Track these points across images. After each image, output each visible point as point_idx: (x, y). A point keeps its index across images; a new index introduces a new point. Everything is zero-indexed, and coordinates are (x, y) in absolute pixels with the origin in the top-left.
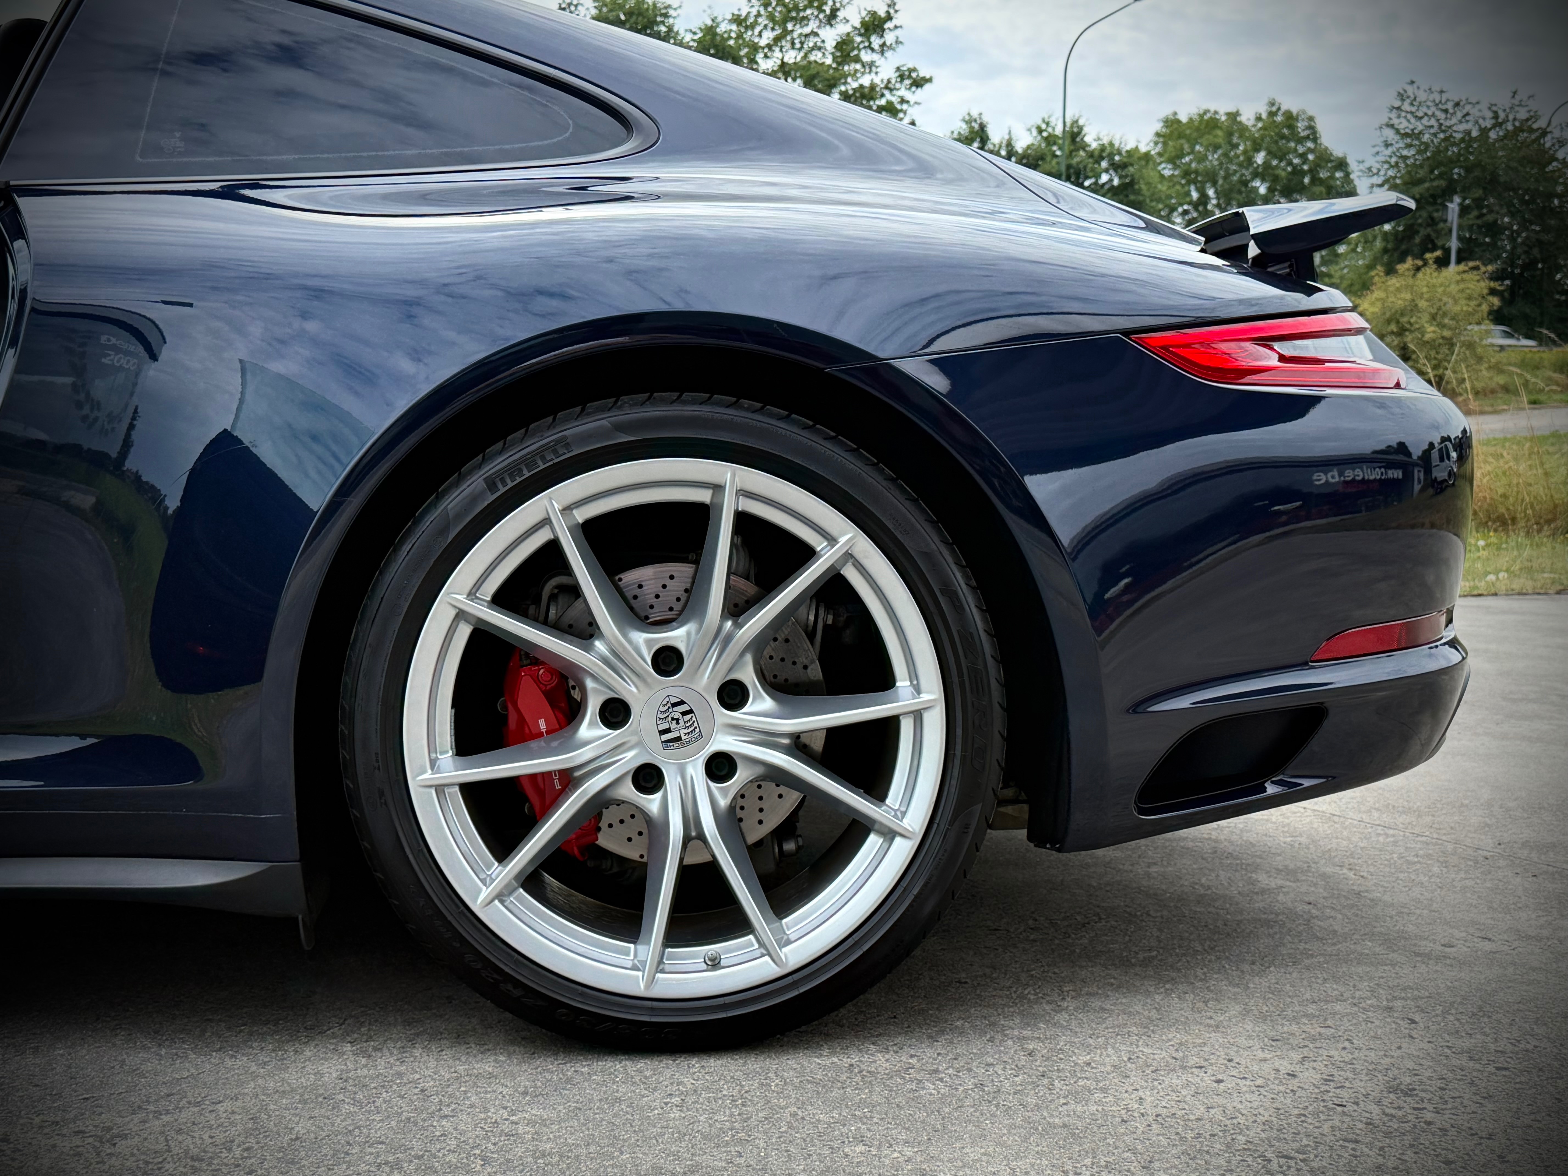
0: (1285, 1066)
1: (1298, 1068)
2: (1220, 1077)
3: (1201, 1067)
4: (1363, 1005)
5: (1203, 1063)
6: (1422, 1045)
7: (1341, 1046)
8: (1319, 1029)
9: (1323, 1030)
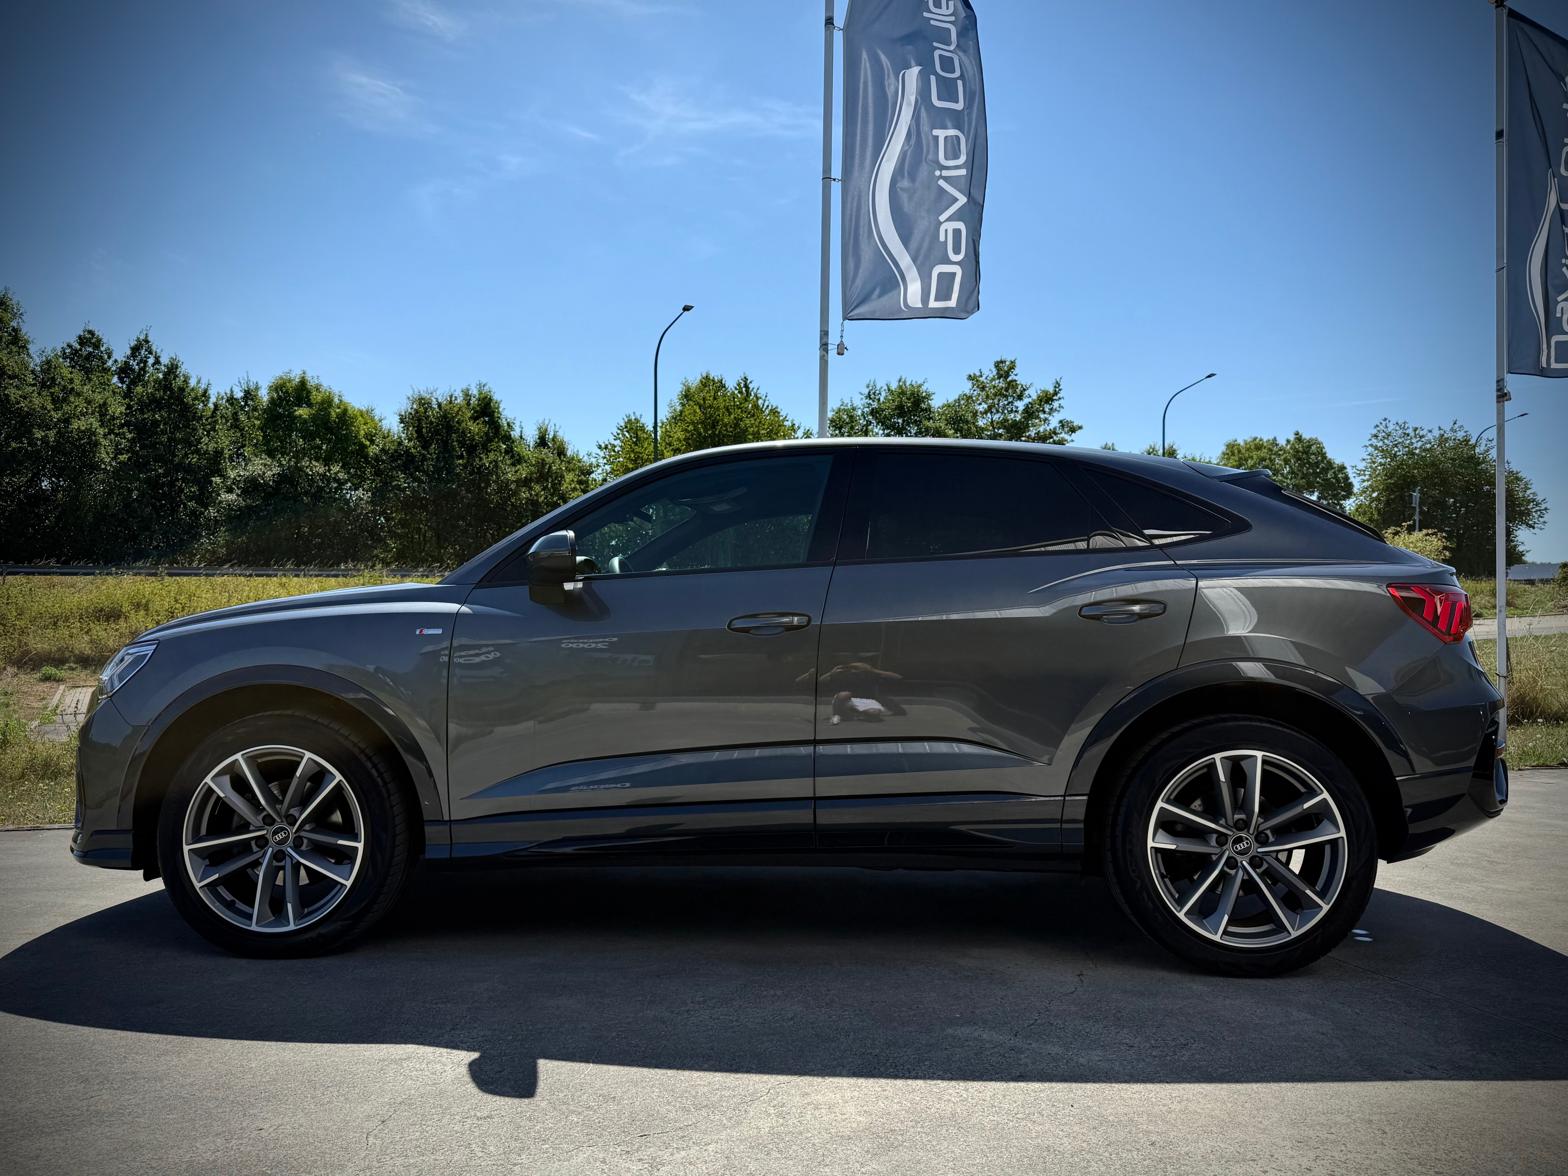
0: (1305, 1163)
1: (1313, 1165)
2: (1265, 1168)
3: (1254, 1160)
4: (1353, 1117)
5: (1257, 1158)
6: (1391, 1151)
7: (1339, 1149)
8: (1326, 1135)
9: (1329, 1136)
